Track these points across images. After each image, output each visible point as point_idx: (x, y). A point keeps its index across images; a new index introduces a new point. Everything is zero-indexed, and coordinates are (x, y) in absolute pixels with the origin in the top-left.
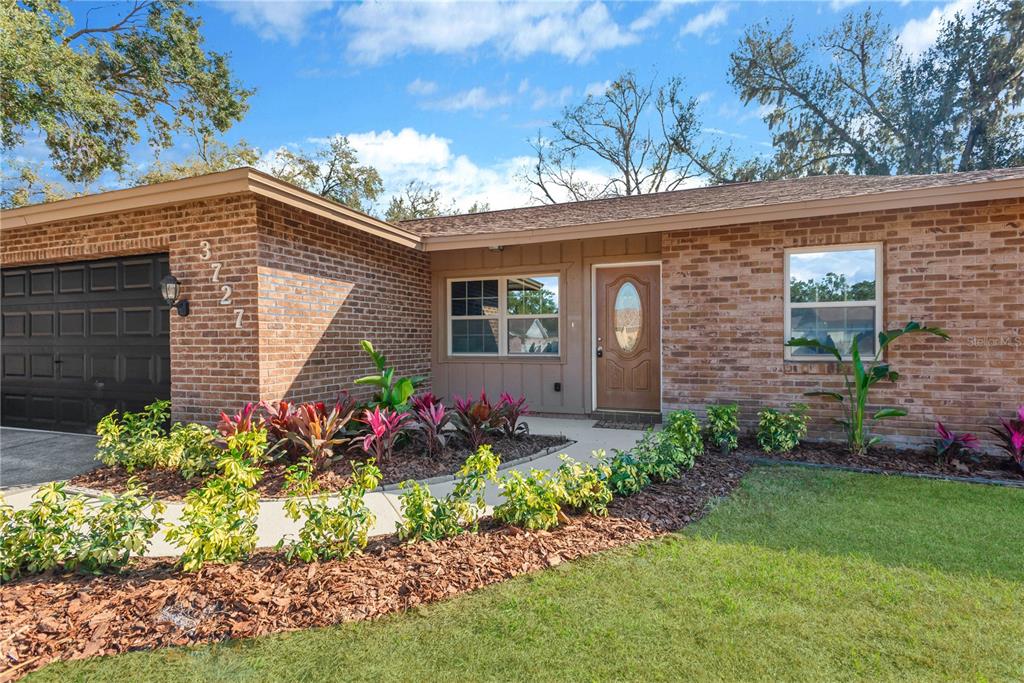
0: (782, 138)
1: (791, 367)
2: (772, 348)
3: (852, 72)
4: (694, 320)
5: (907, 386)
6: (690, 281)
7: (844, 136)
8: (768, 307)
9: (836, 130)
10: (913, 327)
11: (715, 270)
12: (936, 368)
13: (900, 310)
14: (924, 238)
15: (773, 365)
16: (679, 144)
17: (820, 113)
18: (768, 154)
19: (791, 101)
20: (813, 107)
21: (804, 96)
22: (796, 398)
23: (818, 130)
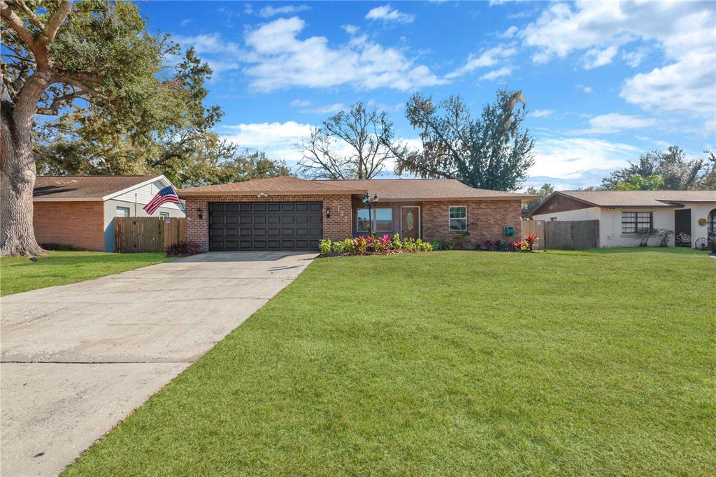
0: (427, 144)
1: (450, 233)
2: (446, 228)
3: (453, 120)
4: (431, 221)
5: (471, 236)
6: (429, 212)
7: (450, 148)
8: (446, 219)
9: (447, 144)
10: (472, 224)
11: (435, 210)
12: (476, 232)
13: (470, 220)
14: (474, 205)
15: (446, 232)
16: (385, 142)
17: (441, 136)
18: (421, 150)
19: (430, 129)
20: (439, 134)
21: (436, 128)
22: (451, 239)
23: (440, 144)
